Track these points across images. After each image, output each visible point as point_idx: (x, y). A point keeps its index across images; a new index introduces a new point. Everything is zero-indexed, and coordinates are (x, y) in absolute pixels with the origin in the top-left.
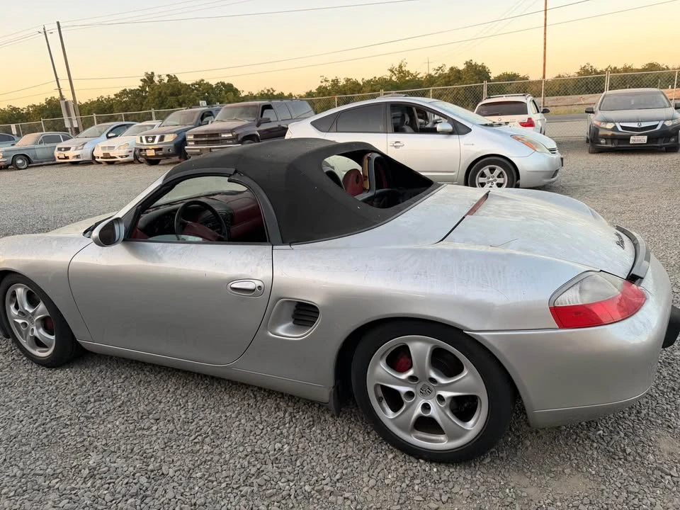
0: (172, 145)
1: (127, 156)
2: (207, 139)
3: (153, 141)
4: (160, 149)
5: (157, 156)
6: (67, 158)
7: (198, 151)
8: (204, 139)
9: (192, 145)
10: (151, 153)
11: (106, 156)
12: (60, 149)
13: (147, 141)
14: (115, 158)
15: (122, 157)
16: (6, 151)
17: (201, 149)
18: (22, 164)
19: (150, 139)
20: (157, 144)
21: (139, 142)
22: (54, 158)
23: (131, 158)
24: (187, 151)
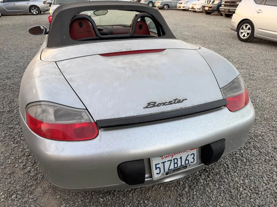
0: (216, 6)
1: (200, 9)
2: (229, 4)
3: (209, 3)
4: (211, 7)
5: (209, 10)
6: (180, 7)
7: (224, 10)
8: (228, 4)
9: (223, 7)
10: (207, 9)
11: (193, 8)
12: (179, 3)
13: (207, 3)
14: (195, 9)
15: (198, 9)
16: (162, 2)
17: (225, 9)
18: (166, 8)
19: (209, 2)
20: (211, 5)
21: (204, 3)
22: (176, 7)
23: (201, 10)
24: (220, 9)
